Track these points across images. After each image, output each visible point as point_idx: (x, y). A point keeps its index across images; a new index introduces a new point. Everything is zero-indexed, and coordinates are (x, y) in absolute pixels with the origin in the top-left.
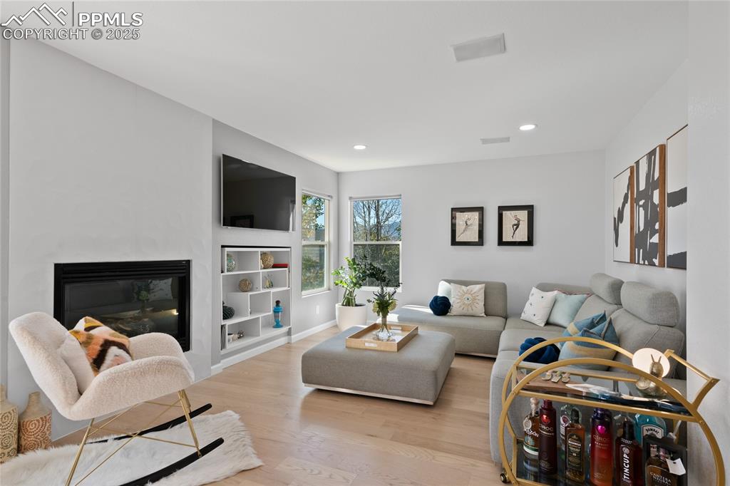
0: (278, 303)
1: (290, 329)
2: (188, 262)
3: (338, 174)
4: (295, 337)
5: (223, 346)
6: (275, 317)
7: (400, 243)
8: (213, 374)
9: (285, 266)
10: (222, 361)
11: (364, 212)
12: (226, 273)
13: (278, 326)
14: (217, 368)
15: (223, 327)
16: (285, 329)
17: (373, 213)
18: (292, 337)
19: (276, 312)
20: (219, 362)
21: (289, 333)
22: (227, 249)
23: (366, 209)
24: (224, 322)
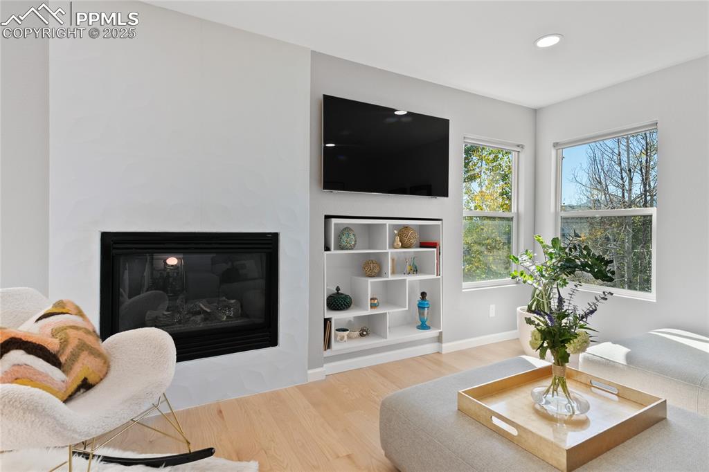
0: (423, 295)
1: (441, 333)
2: (276, 236)
3: (536, 112)
4: (447, 347)
5: (328, 345)
6: (420, 314)
7: (652, 211)
8: (311, 380)
9: (433, 245)
10: (325, 365)
11: (622, 178)
12: (333, 251)
13: (423, 327)
14: (317, 374)
15: (327, 321)
16: (432, 333)
17: (637, 178)
18: (444, 345)
19: (421, 307)
20: (322, 366)
21: (439, 339)
22: (334, 221)
23: (624, 175)
24: (329, 314)
